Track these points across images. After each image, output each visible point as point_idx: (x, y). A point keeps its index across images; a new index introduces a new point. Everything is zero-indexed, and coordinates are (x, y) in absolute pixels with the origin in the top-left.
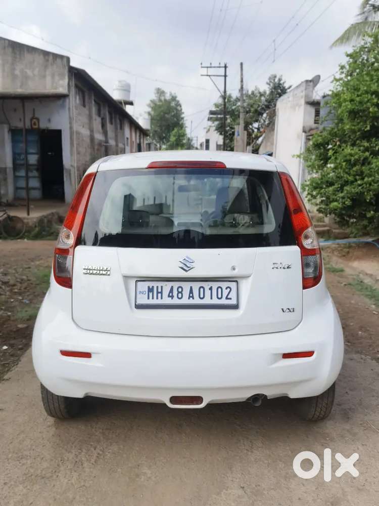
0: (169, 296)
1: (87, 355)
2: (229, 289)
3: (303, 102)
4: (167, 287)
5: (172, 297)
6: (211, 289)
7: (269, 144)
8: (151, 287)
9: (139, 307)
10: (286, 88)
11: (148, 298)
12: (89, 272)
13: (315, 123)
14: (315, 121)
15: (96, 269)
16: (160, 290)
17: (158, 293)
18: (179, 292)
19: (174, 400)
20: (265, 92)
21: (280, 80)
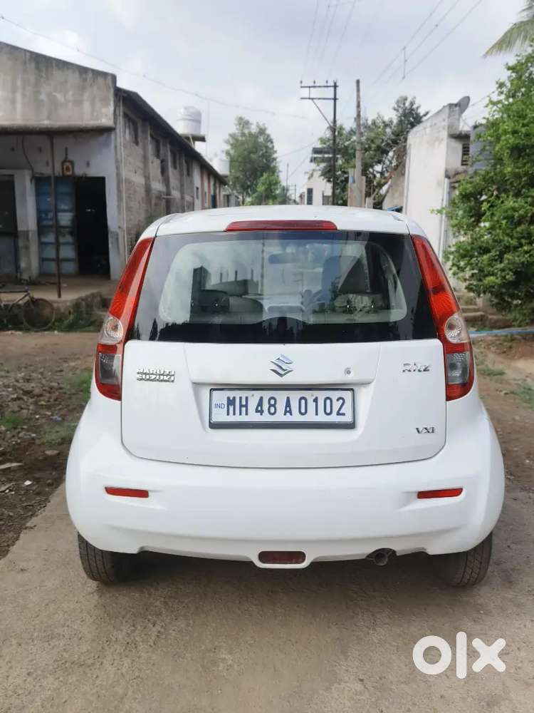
0: (257, 411)
1: (143, 494)
2: (341, 401)
3: (445, 134)
4: (254, 397)
5: (261, 412)
6: (316, 400)
7: (397, 194)
8: (231, 399)
9: (215, 426)
10: (421, 115)
11: (228, 414)
12: (145, 377)
13: (462, 165)
14: (462, 161)
15: (154, 372)
16: (244, 403)
17: (241, 406)
18: (270, 406)
19: (264, 556)
20: (391, 122)
21: (412, 104)
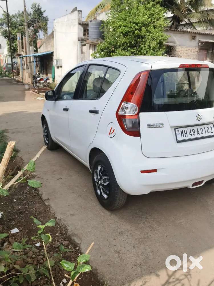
0: (190, 135)
1: (155, 171)
2: (211, 128)
3: (77, 23)
4: (188, 130)
5: (191, 135)
6: (205, 129)
8: (182, 131)
9: (178, 142)
10: (42, 11)
11: (182, 137)
13: (84, 36)
15: (156, 124)
16: (186, 132)
17: (185, 133)
18: (193, 132)
